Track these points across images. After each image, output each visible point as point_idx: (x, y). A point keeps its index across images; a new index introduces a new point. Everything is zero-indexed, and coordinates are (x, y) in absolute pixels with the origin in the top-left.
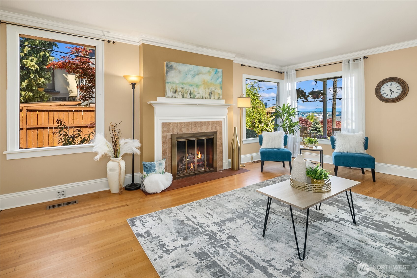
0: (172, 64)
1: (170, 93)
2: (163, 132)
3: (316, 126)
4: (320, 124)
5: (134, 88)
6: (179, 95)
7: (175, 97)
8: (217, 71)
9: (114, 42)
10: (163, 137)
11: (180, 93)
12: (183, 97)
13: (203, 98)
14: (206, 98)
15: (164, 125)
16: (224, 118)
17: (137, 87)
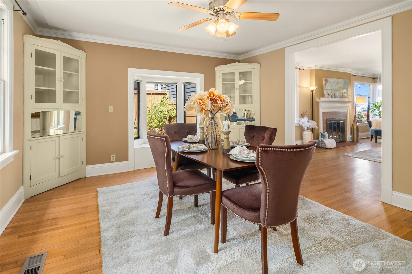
0: (328, 79)
1: (326, 96)
2: (323, 117)
3: (360, 119)
4: (364, 117)
5: (312, 93)
6: (330, 96)
7: (328, 98)
8: (345, 81)
9: (303, 69)
10: (323, 120)
11: (330, 95)
12: (331, 98)
13: (339, 98)
14: (340, 98)
15: (324, 113)
16: (348, 110)
17: (314, 92)
